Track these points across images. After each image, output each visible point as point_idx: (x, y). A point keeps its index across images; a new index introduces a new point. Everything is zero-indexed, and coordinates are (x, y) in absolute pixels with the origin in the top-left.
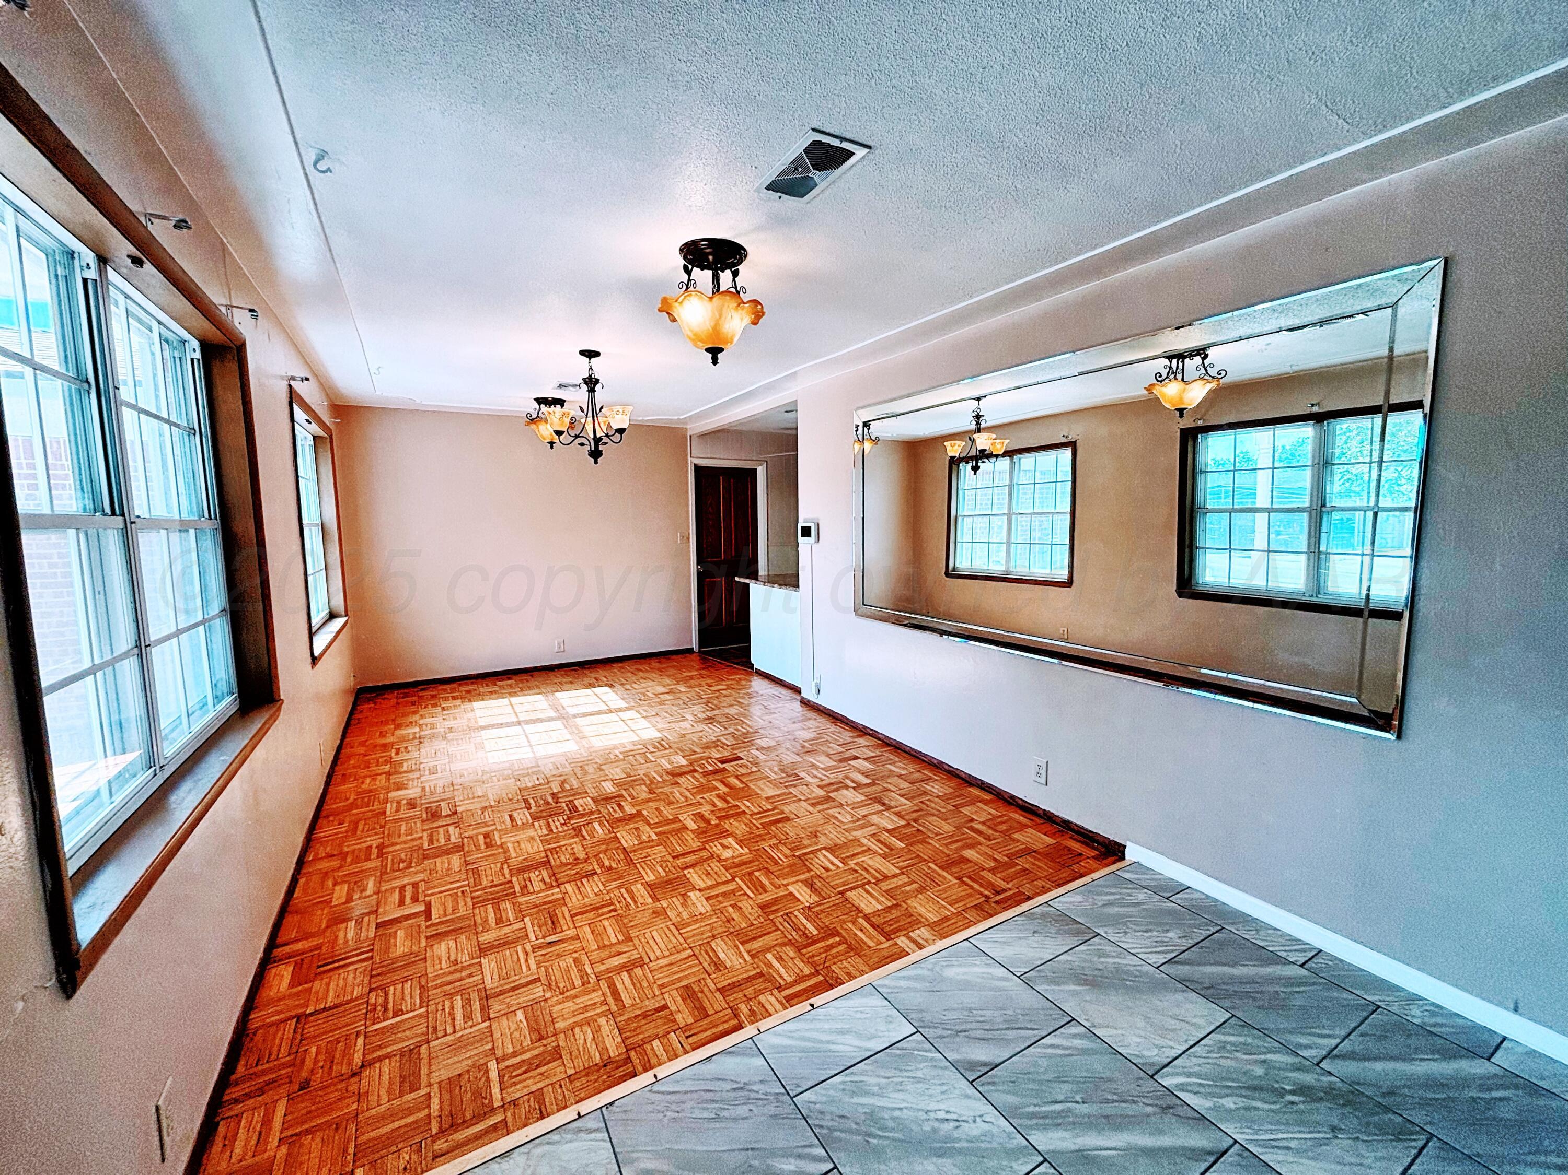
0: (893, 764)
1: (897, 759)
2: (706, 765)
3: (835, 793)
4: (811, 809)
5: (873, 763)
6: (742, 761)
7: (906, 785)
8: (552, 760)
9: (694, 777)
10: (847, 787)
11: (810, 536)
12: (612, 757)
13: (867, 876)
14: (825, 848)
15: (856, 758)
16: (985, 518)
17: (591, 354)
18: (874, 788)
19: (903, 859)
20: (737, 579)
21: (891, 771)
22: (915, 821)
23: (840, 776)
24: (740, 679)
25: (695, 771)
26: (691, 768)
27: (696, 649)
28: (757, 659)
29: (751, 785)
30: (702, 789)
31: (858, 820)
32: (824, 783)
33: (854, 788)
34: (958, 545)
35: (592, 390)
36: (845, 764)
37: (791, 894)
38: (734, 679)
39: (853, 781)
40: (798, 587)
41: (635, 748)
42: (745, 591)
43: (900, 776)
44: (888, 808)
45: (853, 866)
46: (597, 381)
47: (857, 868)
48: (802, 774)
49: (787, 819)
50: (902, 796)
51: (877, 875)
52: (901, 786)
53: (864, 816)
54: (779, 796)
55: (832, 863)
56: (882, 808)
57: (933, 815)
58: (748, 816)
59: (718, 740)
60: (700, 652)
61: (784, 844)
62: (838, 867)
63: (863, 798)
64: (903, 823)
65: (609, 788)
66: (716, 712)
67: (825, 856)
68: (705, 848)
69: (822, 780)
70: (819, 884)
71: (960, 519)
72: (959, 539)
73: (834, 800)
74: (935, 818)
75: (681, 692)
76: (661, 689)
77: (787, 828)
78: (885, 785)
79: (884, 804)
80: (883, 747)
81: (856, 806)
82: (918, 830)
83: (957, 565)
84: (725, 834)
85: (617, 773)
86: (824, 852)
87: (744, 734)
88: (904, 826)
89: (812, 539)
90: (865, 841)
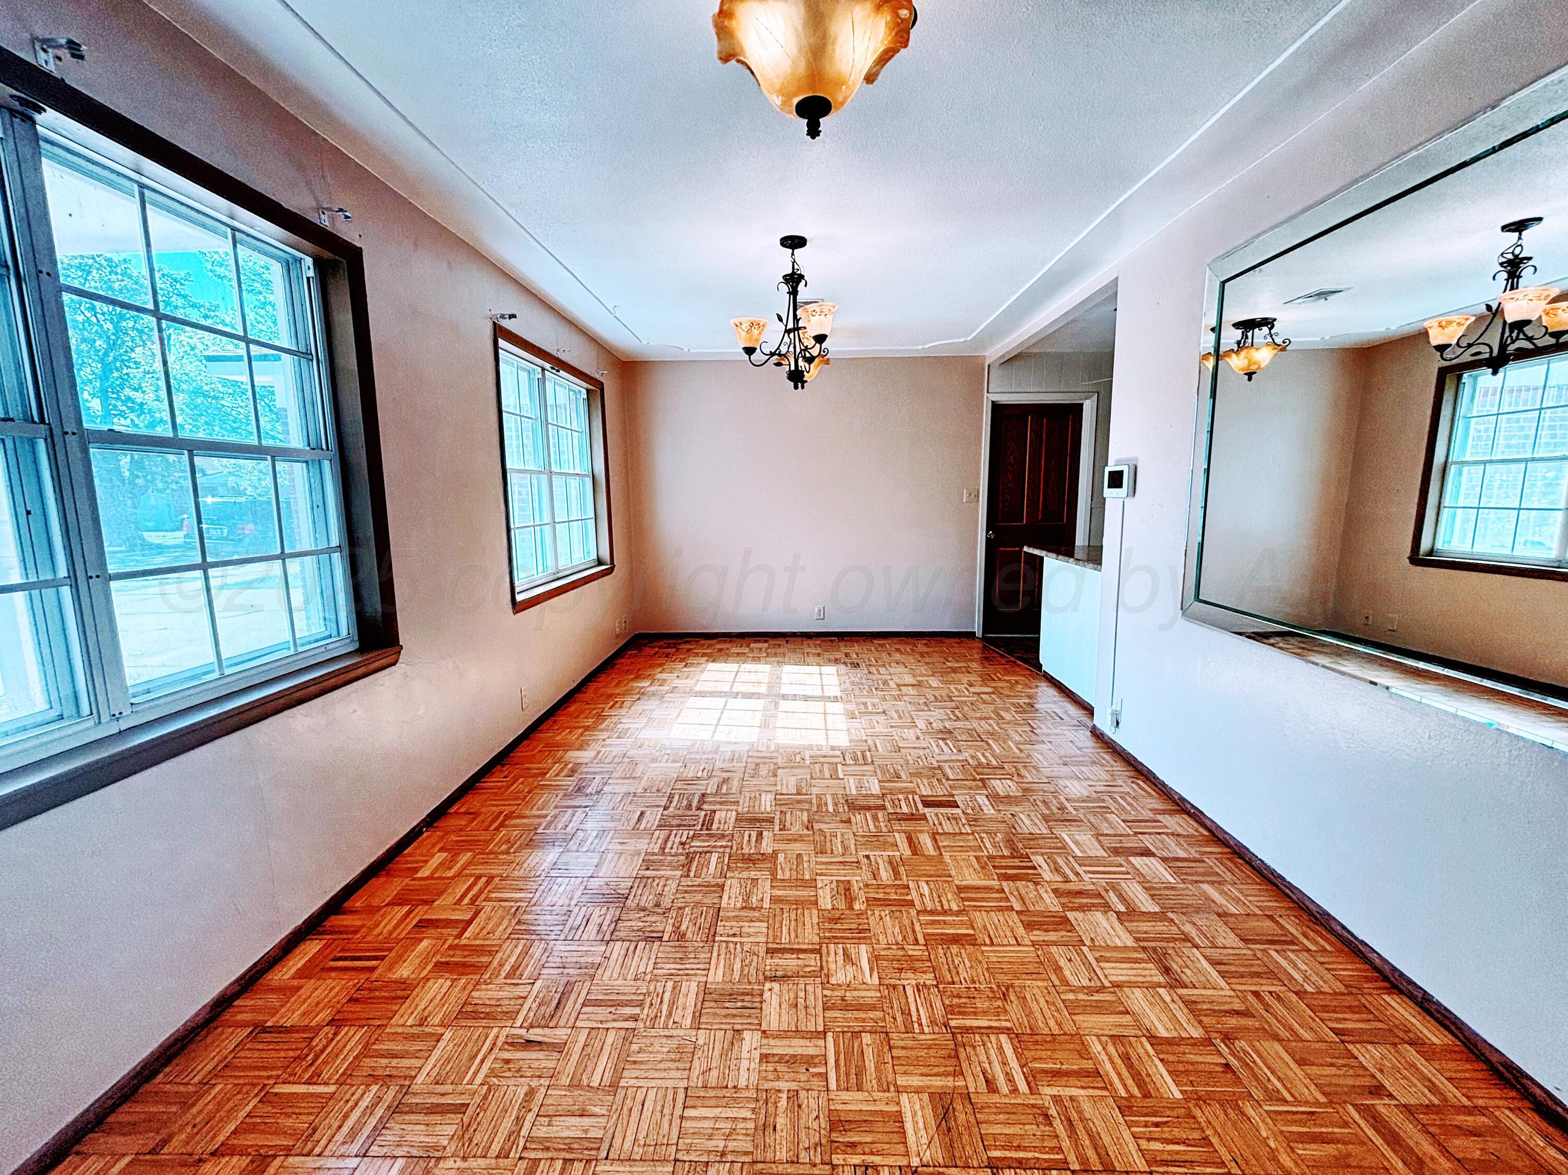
0: (1218, 883)
1: (1228, 876)
2: (903, 804)
3: (1079, 915)
4: (1020, 931)
5: (1177, 872)
6: (955, 811)
7: (1231, 940)
8: (734, 747)
9: (875, 819)
10: (1106, 907)
11: (1120, 485)
12: (798, 759)
13: (1066, 1144)
14: (1008, 1031)
15: (1147, 853)
16: (1513, 466)
17: (794, 242)
18: (1161, 927)
19: (1166, 1133)
20: (1026, 549)
21: (1208, 898)
22: (1227, 1038)
23: (1101, 881)
24: (1017, 682)
25: (883, 808)
26: (880, 802)
27: (979, 634)
28: (1048, 658)
29: (947, 856)
30: (876, 840)
31: (1101, 989)
32: (1070, 886)
33: (1118, 913)
34: (1445, 513)
35: (794, 293)
36: (1120, 860)
37: (898, 1118)
38: (1008, 681)
39: (1122, 898)
40: (1100, 564)
41: (832, 753)
42: (1037, 565)
43: (1223, 915)
44: (1176, 983)
45: (1048, 1102)
46: (801, 277)
47: (1053, 1112)
48: (1038, 860)
49: (972, 941)
50: (1214, 963)
51: (1091, 1153)
52: (1220, 941)
53: (1118, 985)
54: (977, 888)
55: (1010, 1079)
56: (1161, 979)
57: (1277, 1038)
58: (913, 913)
59: (940, 768)
60: (984, 639)
61: (942, 993)
62: (1015, 1090)
63: (1130, 942)
64: (1196, 1033)
65: (766, 803)
66: (959, 724)
67: (1000, 1048)
68: (819, 951)
69: (1067, 881)
70: (961, 1118)
71: (1452, 471)
72: (1447, 501)
73: (1072, 929)
74: (1277, 1047)
75: (931, 687)
76: (909, 679)
77: (962, 957)
78: (1188, 928)
79: (1167, 970)
80: (1208, 842)
81: (1106, 954)
82: (1227, 1066)
83: (1439, 545)
84: (862, 934)
85: (788, 783)
86: (1003, 1038)
87: (980, 765)
88: (1194, 1043)
89: (1122, 492)
90: (1096, 1047)
